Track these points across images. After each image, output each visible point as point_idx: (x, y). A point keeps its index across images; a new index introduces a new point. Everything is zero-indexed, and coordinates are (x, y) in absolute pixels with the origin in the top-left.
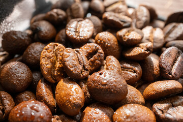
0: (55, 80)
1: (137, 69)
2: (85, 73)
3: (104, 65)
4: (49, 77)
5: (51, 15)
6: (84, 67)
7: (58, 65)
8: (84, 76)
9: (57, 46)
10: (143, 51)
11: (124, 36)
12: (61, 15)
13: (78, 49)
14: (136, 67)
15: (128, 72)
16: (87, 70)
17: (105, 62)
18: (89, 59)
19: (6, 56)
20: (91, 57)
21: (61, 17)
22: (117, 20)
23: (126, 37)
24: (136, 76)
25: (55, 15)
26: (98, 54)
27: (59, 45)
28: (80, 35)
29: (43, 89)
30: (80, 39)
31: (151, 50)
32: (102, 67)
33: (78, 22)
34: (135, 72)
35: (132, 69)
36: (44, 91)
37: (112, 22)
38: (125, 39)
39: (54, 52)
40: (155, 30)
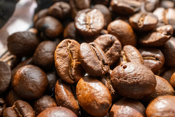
0: (74, 80)
1: (158, 55)
2: (106, 68)
3: (122, 57)
4: (67, 77)
5: (55, 10)
6: (103, 61)
7: (74, 63)
8: (105, 72)
9: (70, 42)
10: (163, 35)
11: (139, 22)
12: (66, 8)
13: (93, 43)
14: (157, 53)
15: (150, 61)
16: (107, 64)
17: (123, 52)
18: (106, 51)
19: (14, 60)
20: (108, 50)
21: (65, 10)
22: (128, 6)
23: (141, 23)
24: (160, 63)
25: (59, 9)
26: (114, 45)
27: (72, 41)
28: (92, 27)
29: (63, 92)
30: (93, 32)
31: (172, 33)
32: (121, 59)
33: (86, 13)
34: (157, 59)
35: (154, 56)
36: (65, 94)
37: (123, 8)
38: (140, 25)
39: (68, 49)
40: (167, 11)
